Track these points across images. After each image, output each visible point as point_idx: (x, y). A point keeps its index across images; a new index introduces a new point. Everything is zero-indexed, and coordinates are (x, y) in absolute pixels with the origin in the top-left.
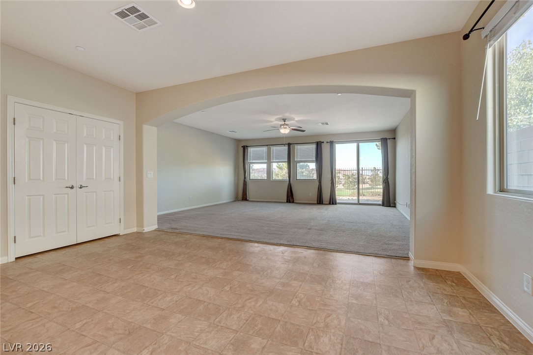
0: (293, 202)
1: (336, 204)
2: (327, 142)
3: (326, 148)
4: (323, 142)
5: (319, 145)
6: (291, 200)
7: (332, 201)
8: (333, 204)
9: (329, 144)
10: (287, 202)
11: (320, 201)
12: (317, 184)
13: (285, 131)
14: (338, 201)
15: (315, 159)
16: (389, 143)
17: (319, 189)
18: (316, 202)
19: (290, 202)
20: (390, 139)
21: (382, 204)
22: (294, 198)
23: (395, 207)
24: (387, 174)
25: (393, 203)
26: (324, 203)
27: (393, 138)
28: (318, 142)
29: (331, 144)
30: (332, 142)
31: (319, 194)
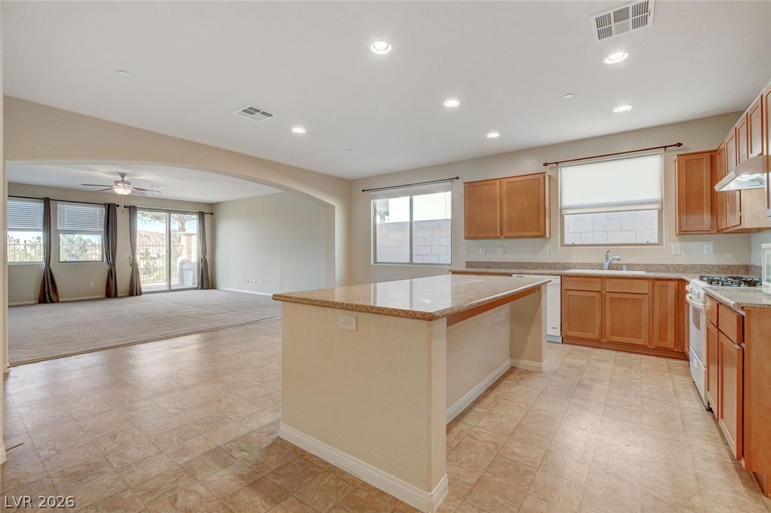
0: (58, 302)
1: (141, 294)
2: (125, 207)
3: (122, 217)
4: (118, 206)
5: (111, 209)
6: (54, 298)
7: (134, 291)
8: (137, 295)
9: (128, 209)
10: (40, 303)
11: (111, 292)
12: (107, 267)
13: (121, 191)
14: (143, 290)
15: (102, 229)
16: (207, 217)
17: (111, 275)
18: (104, 296)
19: (52, 301)
20: (208, 214)
21: (200, 287)
22: (59, 295)
23: (215, 288)
24: (204, 252)
25: (212, 285)
26: (119, 295)
27: (212, 214)
28: (109, 205)
29: (132, 210)
30: (135, 208)
31: (112, 283)
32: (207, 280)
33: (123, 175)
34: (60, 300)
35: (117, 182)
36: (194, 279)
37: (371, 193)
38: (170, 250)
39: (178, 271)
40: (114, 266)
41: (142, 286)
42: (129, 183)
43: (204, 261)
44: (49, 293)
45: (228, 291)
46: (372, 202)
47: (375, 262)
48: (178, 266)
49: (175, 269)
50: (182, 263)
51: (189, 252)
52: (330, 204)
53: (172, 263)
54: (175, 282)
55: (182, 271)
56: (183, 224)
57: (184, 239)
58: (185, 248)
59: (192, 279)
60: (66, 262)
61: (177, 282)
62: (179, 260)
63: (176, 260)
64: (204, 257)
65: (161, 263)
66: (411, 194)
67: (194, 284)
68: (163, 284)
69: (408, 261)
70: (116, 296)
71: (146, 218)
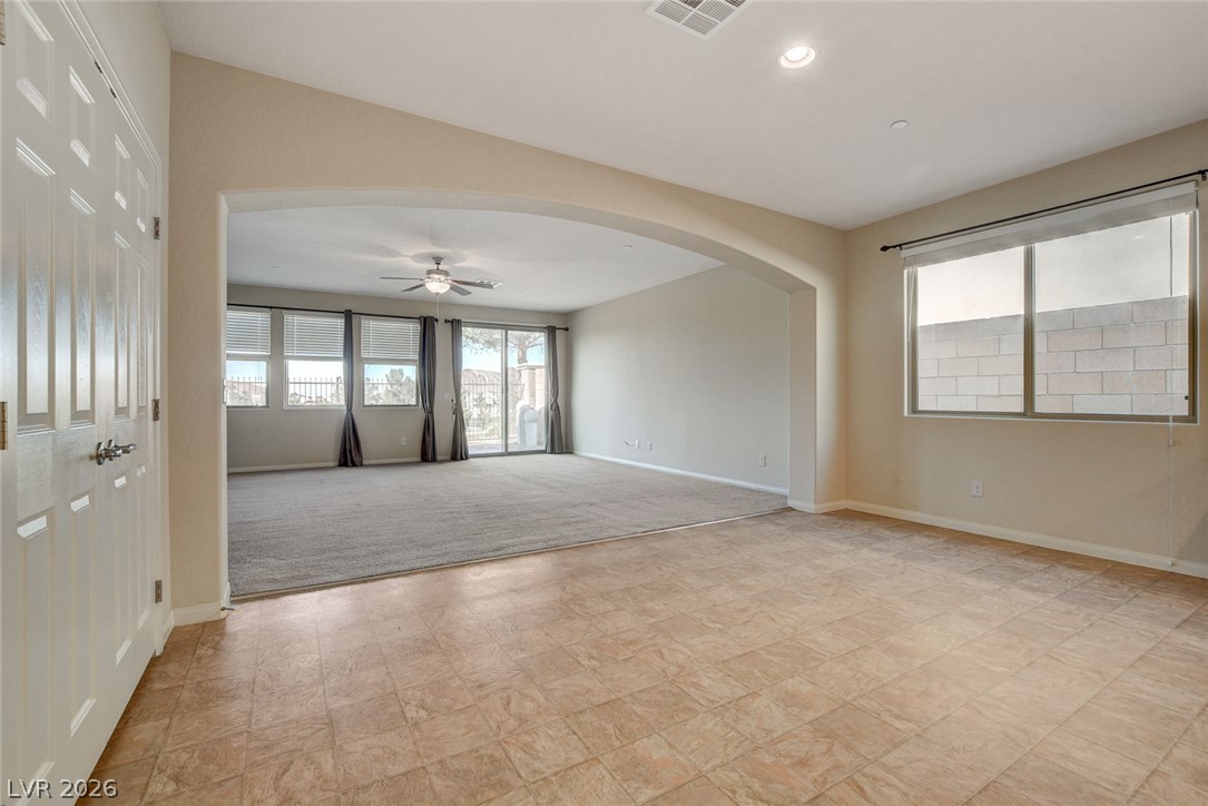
0: (362, 465)
1: (467, 458)
2: (446, 321)
3: (442, 333)
4: (436, 320)
5: (427, 324)
6: (357, 460)
7: (458, 453)
8: (462, 459)
9: (449, 324)
10: (340, 465)
11: (427, 455)
12: (421, 416)
13: (437, 287)
14: (470, 452)
15: (417, 357)
16: (559, 335)
17: (428, 427)
18: (419, 459)
19: (354, 465)
20: (560, 329)
21: (549, 450)
22: (363, 455)
23: (572, 453)
24: (555, 393)
25: (567, 447)
26: (439, 458)
27: (567, 329)
28: (425, 319)
29: (456, 325)
30: (459, 321)
31: (429, 439)
32: (560, 439)
33: (438, 260)
34: (365, 462)
35: (429, 272)
36: (539, 435)
37: (905, 253)
38: (507, 389)
39: (517, 423)
40: (432, 413)
41: (470, 443)
42: (446, 273)
43: (555, 407)
44: (350, 451)
45: (592, 459)
46: (905, 271)
47: (914, 410)
48: (517, 415)
49: (514, 420)
50: (524, 411)
51: (533, 395)
52: (806, 284)
53: (510, 411)
54: (514, 438)
55: (522, 422)
56: (524, 353)
57: (525, 374)
58: (527, 388)
59: (536, 436)
60: (372, 406)
61: (515, 440)
62: (520, 405)
63: (514, 408)
64: (556, 400)
65: (496, 412)
66: (1028, 240)
67: (539, 443)
68: (496, 443)
69: (1020, 409)
70: (434, 460)
71: (477, 346)
